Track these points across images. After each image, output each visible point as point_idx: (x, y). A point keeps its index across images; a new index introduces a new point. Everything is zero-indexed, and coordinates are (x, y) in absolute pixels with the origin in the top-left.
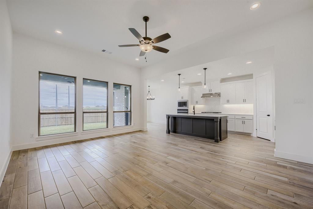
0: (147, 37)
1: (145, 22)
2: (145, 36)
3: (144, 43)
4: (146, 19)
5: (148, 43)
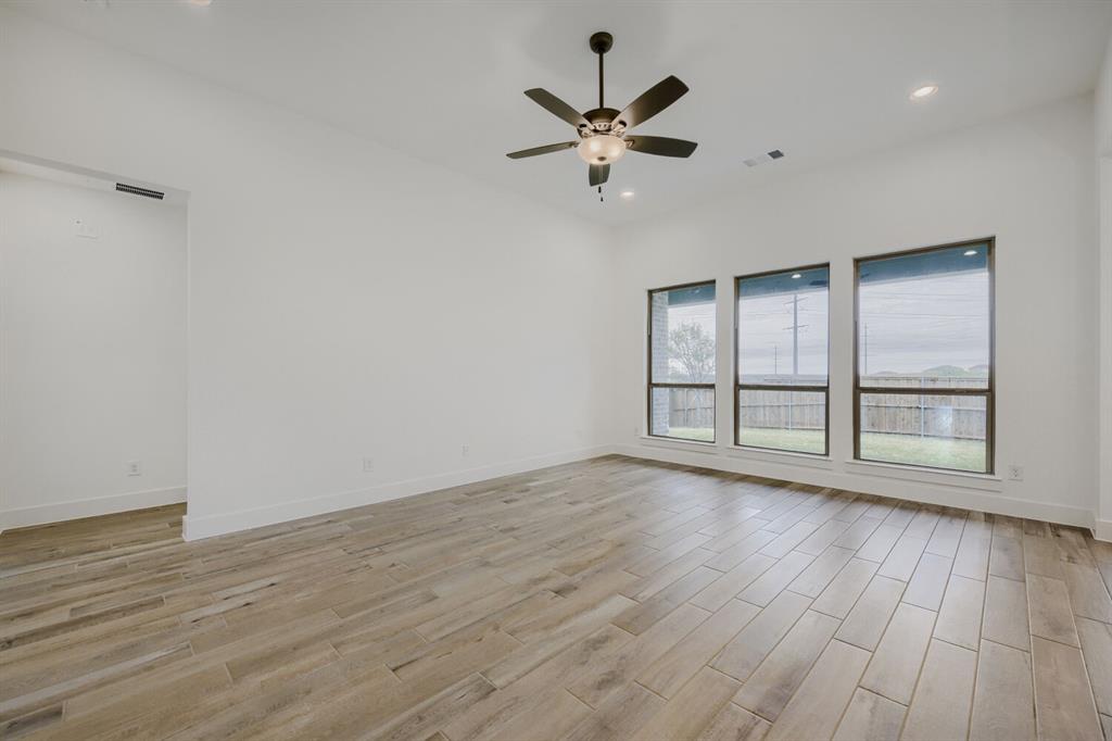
0: (605, 106)
1: (598, 55)
2: (599, 107)
3: (592, 134)
4: (601, 43)
5: (609, 130)
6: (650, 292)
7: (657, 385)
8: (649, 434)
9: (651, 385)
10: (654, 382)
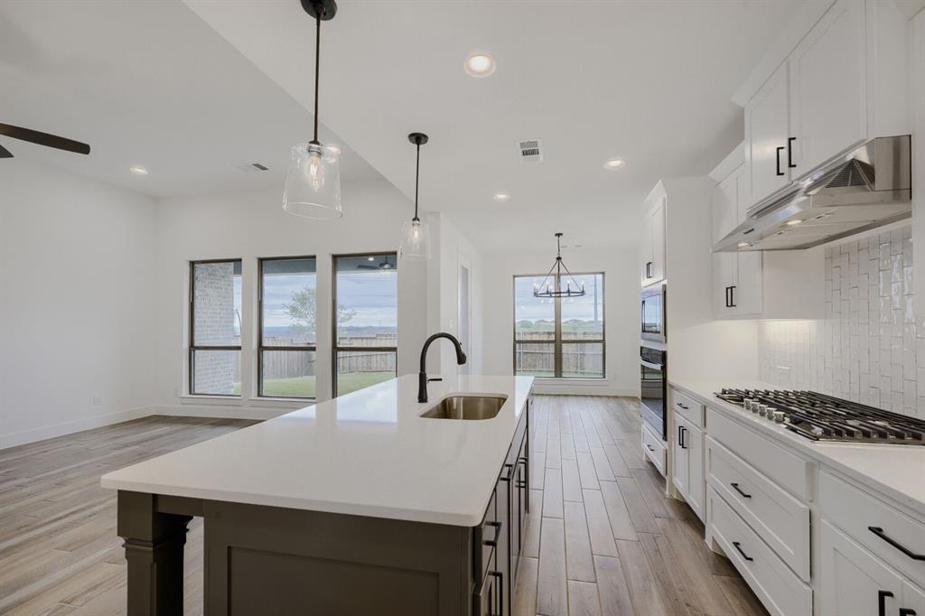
6: (192, 264)
7: (199, 348)
8: (190, 393)
9: (192, 347)
10: (196, 344)
